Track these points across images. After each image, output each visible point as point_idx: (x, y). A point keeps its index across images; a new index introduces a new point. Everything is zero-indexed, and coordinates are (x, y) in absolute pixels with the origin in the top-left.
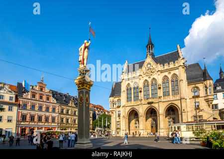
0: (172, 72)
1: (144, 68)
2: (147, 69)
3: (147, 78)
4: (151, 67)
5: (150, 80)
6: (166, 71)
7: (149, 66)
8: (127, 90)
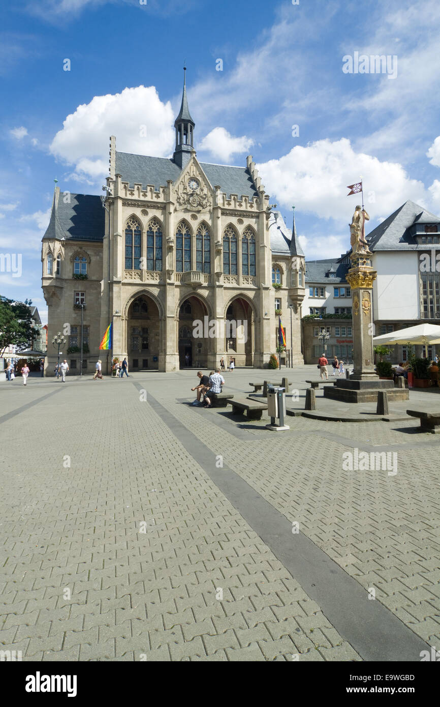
0: (247, 221)
1: (181, 187)
2: (190, 191)
3: (188, 217)
4: (198, 191)
5: (195, 225)
6: (233, 213)
7: (194, 184)
8: (128, 231)
